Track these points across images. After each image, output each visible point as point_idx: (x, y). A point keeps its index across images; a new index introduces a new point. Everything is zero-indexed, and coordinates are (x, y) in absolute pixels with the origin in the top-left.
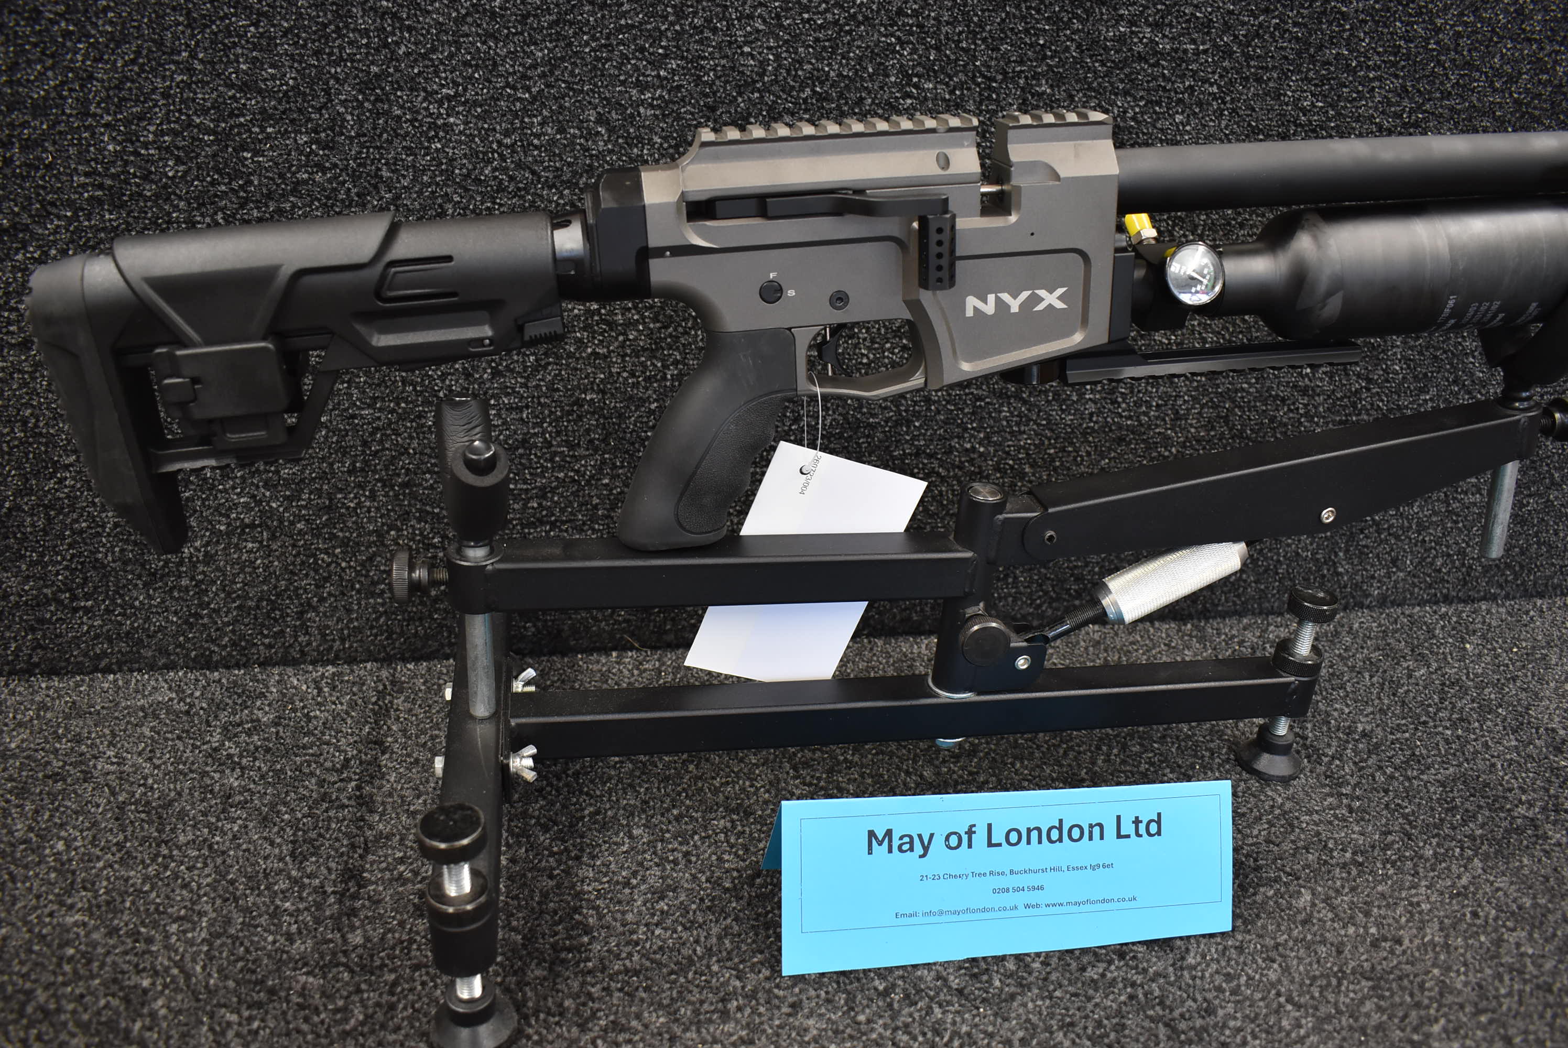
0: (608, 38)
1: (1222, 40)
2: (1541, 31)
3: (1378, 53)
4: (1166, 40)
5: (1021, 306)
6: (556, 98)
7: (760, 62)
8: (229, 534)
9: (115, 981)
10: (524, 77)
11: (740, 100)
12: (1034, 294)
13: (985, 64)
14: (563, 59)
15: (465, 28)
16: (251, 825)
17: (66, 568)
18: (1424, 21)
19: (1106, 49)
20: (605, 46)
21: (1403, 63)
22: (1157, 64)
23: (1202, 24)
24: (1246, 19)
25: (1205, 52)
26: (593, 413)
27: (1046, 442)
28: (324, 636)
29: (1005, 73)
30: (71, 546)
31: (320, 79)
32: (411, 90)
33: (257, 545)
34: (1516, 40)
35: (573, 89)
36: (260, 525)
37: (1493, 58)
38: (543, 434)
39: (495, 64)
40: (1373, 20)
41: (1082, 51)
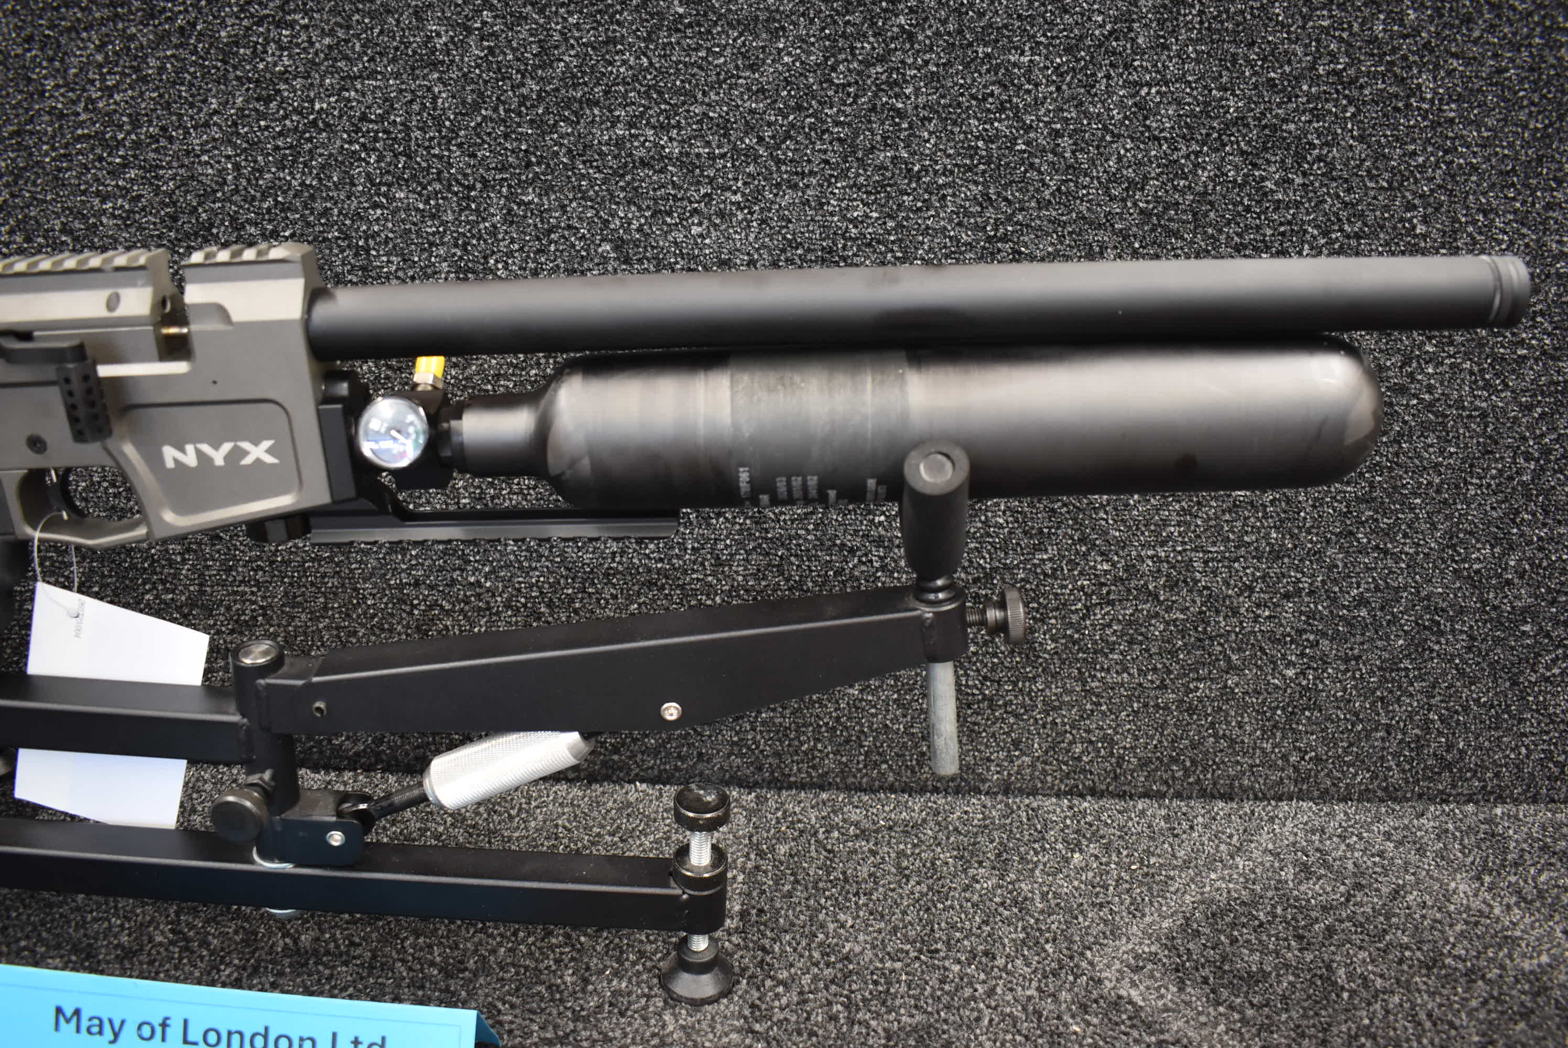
0: (67, 148)
1: (743, 142)
2: (1173, 128)
3: (949, 156)
4: (674, 143)
5: (226, 458)
6: (22, 208)
7: (219, 171)
11: (200, 210)
12: (236, 447)
18: (1008, 118)
19: (601, 154)
20: (65, 156)
21: (982, 167)
22: (664, 170)
23: (718, 125)
24: (773, 118)
25: (723, 156)
27: (563, 581)
29: (484, 181)
34: (1138, 139)
35: (35, 199)
37: (1107, 160)
40: (939, 116)
41: (574, 157)
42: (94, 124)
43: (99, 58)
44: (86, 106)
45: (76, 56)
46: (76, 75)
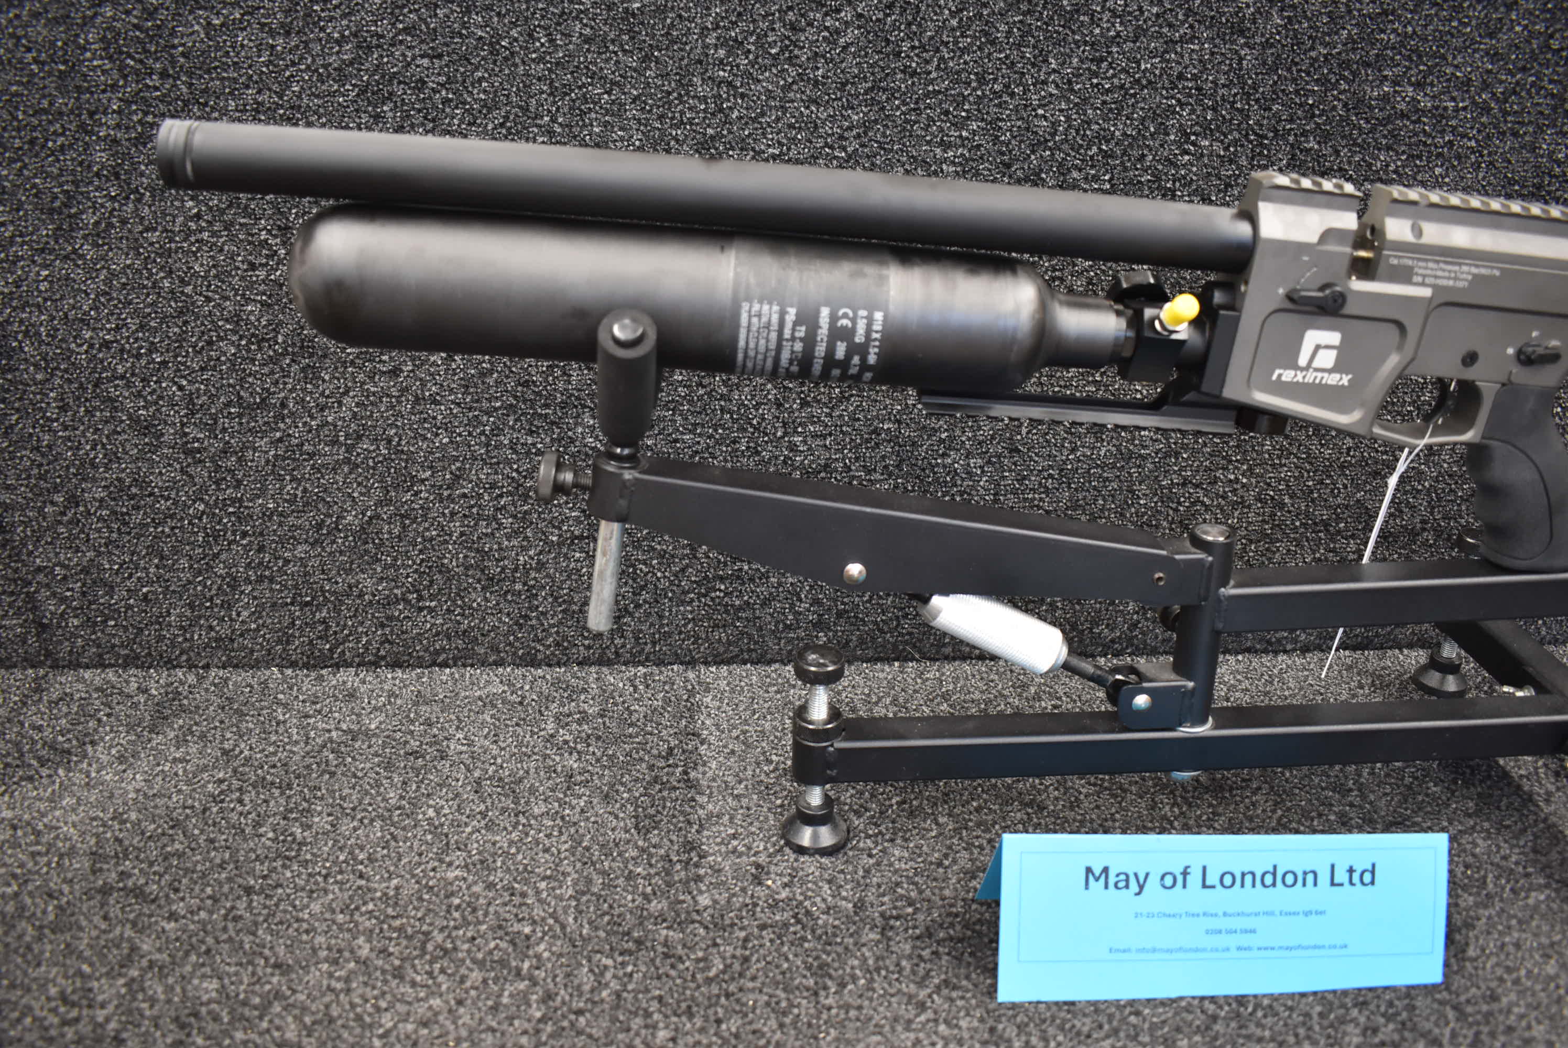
0: (917, 103)
1: (1480, 97)
4: (1427, 98)
6: (868, 157)
7: (1053, 123)
8: (560, 544)
9: (500, 927)
10: (841, 137)
11: (1033, 157)
13: (1258, 123)
14: (876, 122)
15: (791, 95)
16: (595, 801)
17: (416, 571)
19: (1371, 107)
20: (914, 110)
22: (1418, 121)
23: (1462, 83)
24: (1504, 77)
25: (1464, 108)
26: (889, 441)
27: (1306, 474)
28: (637, 639)
29: (1276, 131)
30: (421, 551)
31: (662, 140)
32: (742, 149)
33: (584, 555)
35: (884, 149)
36: (587, 538)
38: (843, 459)
39: (816, 127)
41: (1348, 110)
42: (943, 81)
43: (954, 23)
44: (939, 65)
45: (932, 20)
46: (931, 38)
